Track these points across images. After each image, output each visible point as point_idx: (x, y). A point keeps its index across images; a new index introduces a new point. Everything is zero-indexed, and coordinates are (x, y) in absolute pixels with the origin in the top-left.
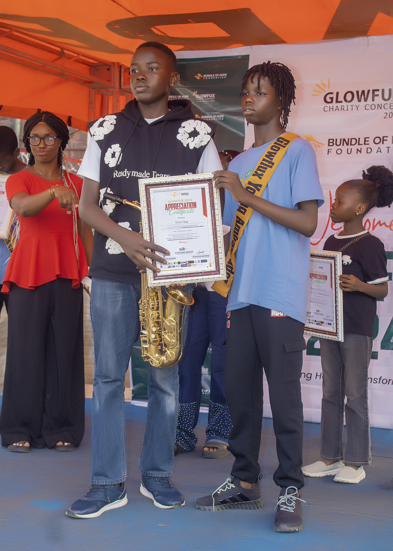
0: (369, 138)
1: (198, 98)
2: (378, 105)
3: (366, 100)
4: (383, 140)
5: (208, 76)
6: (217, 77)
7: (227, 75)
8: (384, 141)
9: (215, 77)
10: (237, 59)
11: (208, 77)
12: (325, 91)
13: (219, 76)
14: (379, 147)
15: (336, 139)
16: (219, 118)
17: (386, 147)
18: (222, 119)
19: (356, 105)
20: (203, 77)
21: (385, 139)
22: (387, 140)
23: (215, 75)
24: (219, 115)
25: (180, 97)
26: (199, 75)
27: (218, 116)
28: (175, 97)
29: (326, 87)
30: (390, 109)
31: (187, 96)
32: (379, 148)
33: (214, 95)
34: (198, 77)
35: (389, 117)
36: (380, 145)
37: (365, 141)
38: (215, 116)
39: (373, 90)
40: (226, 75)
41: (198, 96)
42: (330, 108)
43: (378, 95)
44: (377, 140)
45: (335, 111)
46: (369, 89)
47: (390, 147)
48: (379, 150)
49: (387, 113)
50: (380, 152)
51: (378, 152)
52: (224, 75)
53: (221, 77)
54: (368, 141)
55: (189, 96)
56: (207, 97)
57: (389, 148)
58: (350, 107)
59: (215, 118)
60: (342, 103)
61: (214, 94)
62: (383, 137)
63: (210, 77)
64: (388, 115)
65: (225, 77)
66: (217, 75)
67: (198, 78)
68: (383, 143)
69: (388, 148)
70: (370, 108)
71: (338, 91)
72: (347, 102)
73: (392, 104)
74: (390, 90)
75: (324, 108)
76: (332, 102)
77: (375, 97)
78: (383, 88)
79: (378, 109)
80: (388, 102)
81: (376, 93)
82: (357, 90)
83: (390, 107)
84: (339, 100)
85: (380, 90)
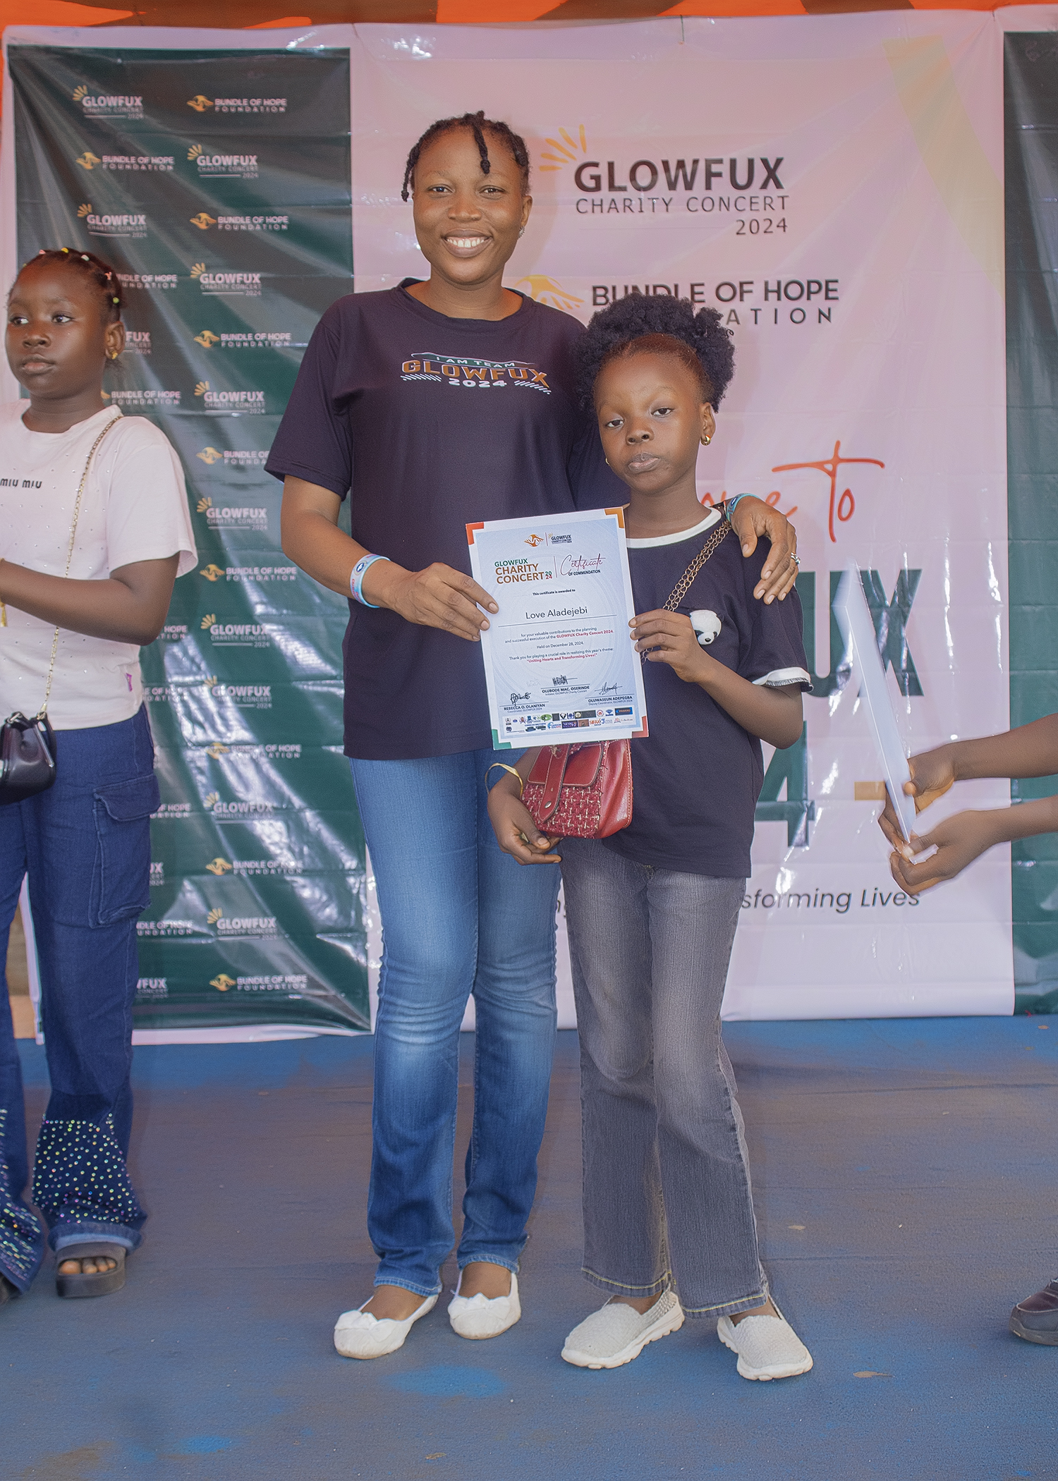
0: (702, 285)
1: (203, 164)
2: (722, 202)
3: (689, 186)
4: (740, 290)
5: (228, 102)
6: (257, 106)
7: (288, 103)
8: (745, 295)
9: (252, 107)
10: (312, 59)
11: (229, 107)
12: (574, 158)
13: (262, 105)
14: (733, 308)
15: (614, 288)
16: (273, 224)
17: (752, 310)
18: (284, 227)
19: (663, 199)
20: (214, 106)
21: (746, 287)
22: (751, 292)
23: (249, 103)
24: (272, 216)
25: (146, 160)
26: (201, 98)
27: (270, 220)
28: (130, 160)
29: (575, 147)
30: (751, 210)
31: (170, 160)
32: (733, 311)
33: (253, 159)
34: (200, 103)
35: (752, 232)
36: (735, 304)
37: (693, 293)
38: (260, 220)
39: (706, 160)
40: (283, 102)
41: (204, 161)
42: (594, 205)
43: (719, 175)
44: (726, 292)
45: (608, 212)
46: (696, 157)
47: (760, 310)
48: (733, 317)
49: (743, 222)
50: (736, 323)
51: (730, 323)
52: (277, 102)
53: (270, 107)
54: (702, 293)
55: (175, 160)
56: (233, 165)
57: (759, 312)
58: (647, 206)
59: (259, 224)
60: (625, 192)
61: (255, 157)
62: (741, 284)
63: (237, 107)
64: (747, 225)
65: (282, 109)
66: (258, 102)
67: (200, 109)
68: (742, 300)
69: (756, 311)
70: (700, 207)
71: (610, 160)
72: (639, 189)
73: (757, 197)
74: (751, 162)
75: (577, 204)
76: (598, 188)
77: (714, 180)
78: (733, 156)
79: (720, 210)
80: (747, 193)
81: (715, 168)
82: (665, 159)
83: (751, 206)
84: (617, 183)
85: (724, 161)
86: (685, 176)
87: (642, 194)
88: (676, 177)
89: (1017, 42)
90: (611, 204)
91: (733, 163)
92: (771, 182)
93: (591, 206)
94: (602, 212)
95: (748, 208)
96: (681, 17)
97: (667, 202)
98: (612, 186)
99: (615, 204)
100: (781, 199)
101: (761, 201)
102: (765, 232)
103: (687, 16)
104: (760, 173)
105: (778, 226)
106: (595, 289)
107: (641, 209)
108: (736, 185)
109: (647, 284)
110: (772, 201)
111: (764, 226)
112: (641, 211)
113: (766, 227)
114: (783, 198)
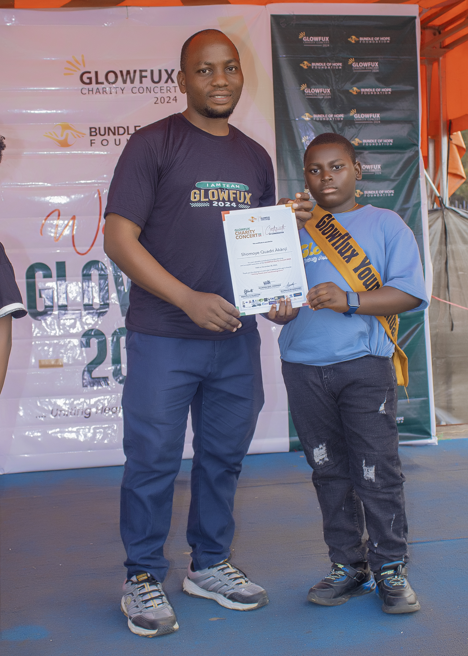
12: (80, 70)
29: (80, 64)
30: (161, 93)
39: (140, 70)
45: (96, 94)
46: (135, 69)
49: (157, 98)
58: (113, 91)
60: (103, 85)
64: (159, 100)
70: (138, 91)
71: (96, 70)
72: (109, 83)
73: (163, 87)
74: (160, 71)
75: (81, 90)
76: (90, 83)
77: (143, 79)
78: (152, 69)
79: (147, 93)
80: (159, 85)
81: (144, 74)
82: (121, 70)
83: (161, 91)
84: (100, 81)
85: (148, 71)
86: (130, 78)
87: (111, 85)
88: (127, 78)
89: (276, 19)
90: (97, 90)
91: (152, 72)
92: (170, 80)
93: (88, 91)
94: (93, 94)
95: (159, 92)
96: (127, 6)
97: (122, 89)
98: (97, 83)
99: (99, 90)
100: (174, 87)
101: (165, 88)
102: (167, 102)
103: (129, 6)
104: (164, 76)
105: (173, 100)
106: (91, 128)
107: (111, 92)
108: (153, 81)
109: (114, 126)
110: (170, 89)
111: (167, 100)
112: (111, 93)
113: (168, 100)
114: (175, 87)
